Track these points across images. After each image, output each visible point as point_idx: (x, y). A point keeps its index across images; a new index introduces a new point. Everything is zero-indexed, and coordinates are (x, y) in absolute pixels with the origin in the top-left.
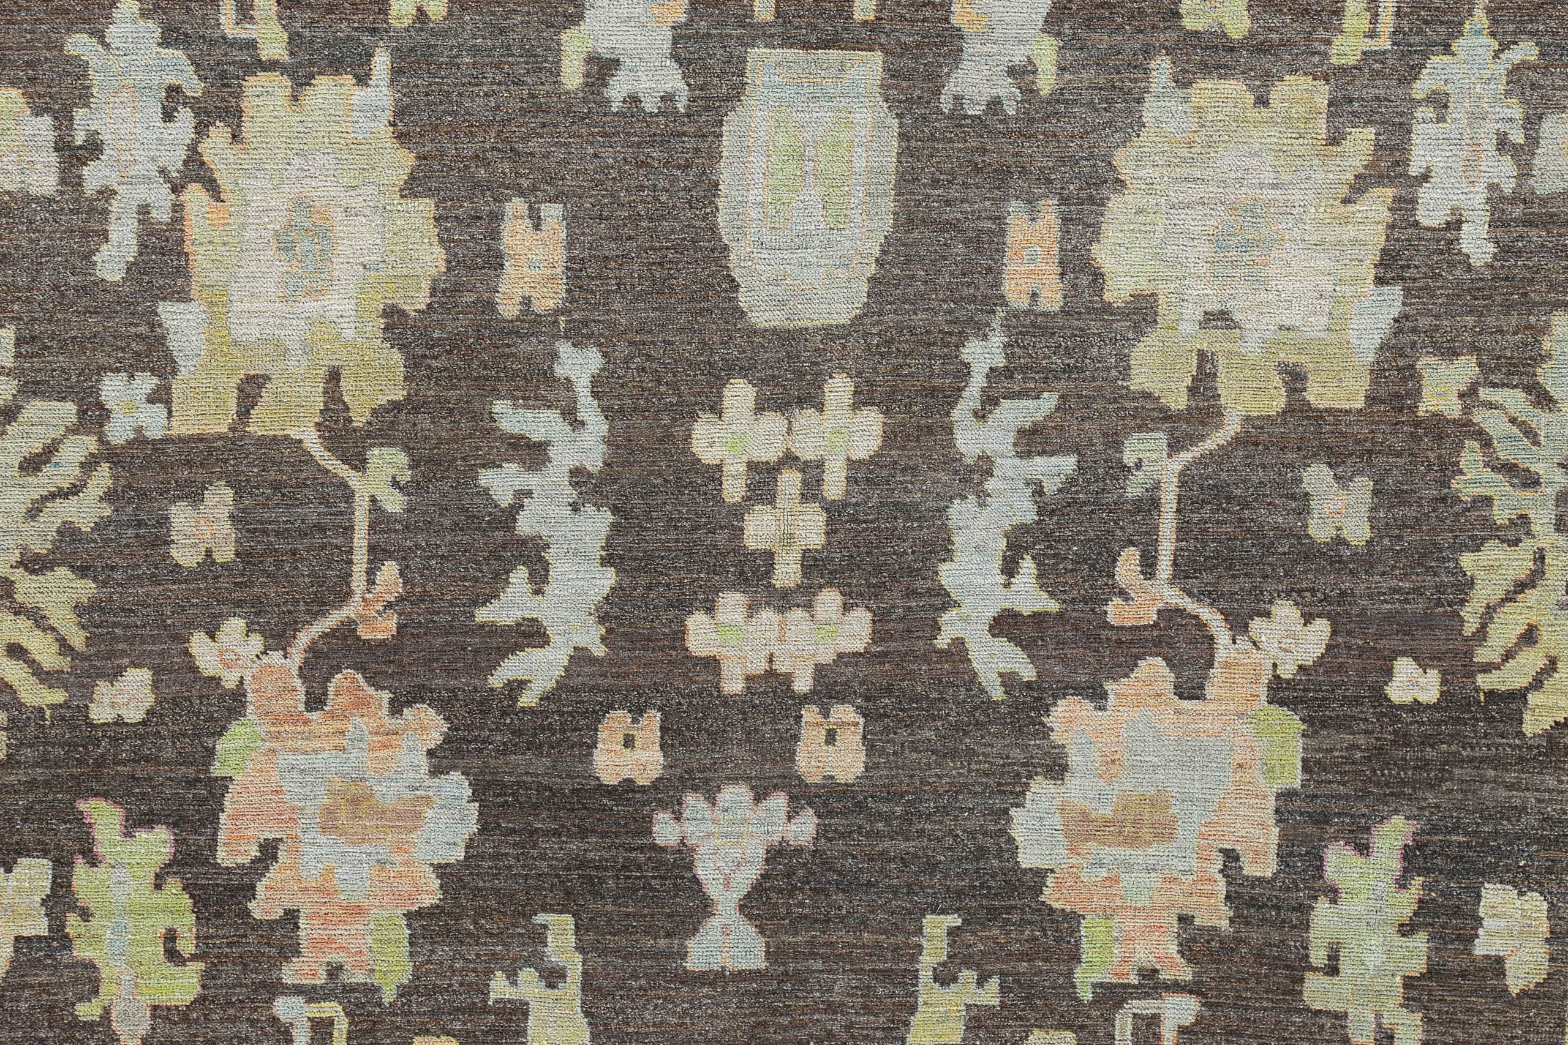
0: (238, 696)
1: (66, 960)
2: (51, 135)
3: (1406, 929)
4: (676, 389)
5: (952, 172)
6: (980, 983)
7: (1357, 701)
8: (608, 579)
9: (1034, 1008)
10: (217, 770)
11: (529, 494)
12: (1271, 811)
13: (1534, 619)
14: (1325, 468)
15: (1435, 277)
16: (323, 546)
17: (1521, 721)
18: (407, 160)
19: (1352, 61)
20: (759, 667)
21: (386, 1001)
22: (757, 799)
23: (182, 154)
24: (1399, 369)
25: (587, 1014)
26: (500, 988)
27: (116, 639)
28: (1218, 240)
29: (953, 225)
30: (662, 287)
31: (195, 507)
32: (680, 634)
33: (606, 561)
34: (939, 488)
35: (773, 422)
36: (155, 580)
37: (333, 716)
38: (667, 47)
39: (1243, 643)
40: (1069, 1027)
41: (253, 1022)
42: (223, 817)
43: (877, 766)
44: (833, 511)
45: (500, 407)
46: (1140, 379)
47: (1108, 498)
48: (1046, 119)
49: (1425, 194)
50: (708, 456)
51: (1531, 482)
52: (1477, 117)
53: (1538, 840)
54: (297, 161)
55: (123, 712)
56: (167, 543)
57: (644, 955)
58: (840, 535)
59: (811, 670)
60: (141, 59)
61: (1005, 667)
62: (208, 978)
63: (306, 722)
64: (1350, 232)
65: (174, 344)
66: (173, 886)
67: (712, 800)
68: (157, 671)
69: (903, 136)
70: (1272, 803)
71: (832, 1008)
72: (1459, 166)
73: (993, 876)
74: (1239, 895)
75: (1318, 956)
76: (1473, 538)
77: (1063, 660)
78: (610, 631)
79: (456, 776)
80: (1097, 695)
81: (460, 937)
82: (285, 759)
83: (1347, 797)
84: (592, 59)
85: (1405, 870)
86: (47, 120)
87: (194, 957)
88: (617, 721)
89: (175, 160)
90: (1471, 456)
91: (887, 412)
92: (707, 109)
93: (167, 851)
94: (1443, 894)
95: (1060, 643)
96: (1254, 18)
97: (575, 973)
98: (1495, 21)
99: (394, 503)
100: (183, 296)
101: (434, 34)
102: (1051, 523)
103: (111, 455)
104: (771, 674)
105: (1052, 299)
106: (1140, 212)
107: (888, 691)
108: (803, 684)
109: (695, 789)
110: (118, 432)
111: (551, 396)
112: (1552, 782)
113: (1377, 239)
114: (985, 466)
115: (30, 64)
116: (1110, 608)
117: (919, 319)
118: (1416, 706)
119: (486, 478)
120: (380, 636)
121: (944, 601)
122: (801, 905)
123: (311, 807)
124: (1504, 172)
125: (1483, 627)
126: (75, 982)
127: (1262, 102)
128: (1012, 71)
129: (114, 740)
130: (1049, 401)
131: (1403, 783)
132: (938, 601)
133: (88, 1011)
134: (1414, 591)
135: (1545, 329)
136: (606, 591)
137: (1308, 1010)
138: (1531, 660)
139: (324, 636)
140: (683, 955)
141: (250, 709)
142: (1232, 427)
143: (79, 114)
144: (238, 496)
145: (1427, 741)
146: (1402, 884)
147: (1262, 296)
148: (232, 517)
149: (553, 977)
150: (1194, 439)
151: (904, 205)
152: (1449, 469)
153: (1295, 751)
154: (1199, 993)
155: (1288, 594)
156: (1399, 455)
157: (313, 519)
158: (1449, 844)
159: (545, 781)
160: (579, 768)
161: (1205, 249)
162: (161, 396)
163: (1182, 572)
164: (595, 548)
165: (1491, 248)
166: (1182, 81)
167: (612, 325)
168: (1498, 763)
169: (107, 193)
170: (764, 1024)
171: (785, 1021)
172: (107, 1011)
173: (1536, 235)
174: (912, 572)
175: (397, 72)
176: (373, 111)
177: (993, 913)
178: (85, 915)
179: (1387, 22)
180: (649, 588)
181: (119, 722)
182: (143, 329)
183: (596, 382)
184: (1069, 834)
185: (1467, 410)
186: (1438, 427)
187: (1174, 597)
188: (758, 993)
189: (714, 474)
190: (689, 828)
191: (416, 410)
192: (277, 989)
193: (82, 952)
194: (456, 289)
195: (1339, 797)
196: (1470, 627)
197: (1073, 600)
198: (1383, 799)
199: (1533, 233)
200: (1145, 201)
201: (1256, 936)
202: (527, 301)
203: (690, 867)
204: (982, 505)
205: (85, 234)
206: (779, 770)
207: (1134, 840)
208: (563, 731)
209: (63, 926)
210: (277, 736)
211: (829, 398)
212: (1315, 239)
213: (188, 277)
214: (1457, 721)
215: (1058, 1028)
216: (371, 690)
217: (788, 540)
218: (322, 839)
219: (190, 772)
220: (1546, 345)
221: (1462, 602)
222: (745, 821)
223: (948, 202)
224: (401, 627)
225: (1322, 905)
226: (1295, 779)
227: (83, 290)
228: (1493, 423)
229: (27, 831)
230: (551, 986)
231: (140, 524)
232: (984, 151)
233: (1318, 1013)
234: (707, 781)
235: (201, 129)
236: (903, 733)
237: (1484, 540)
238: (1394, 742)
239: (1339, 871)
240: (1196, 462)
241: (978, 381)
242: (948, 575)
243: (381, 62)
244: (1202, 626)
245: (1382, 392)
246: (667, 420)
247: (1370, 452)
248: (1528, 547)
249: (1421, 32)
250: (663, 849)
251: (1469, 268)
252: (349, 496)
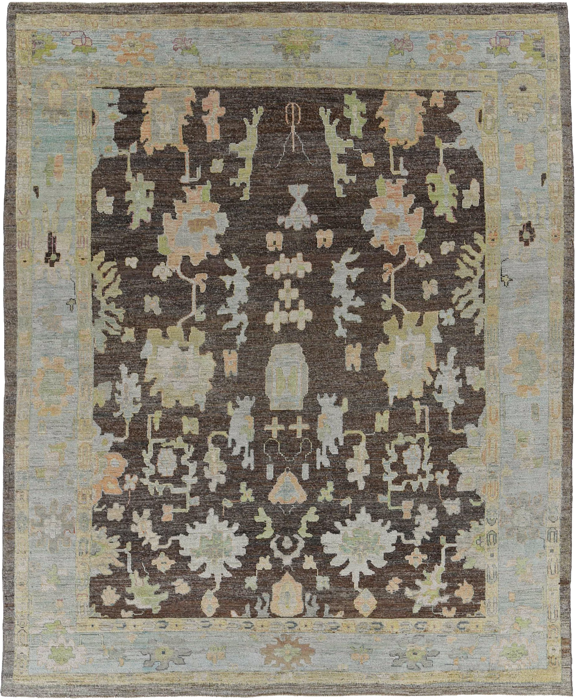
0: (420, 249)
1: (458, 184)
2: (467, 380)
3: (130, 202)
4: (317, 327)
5: (251, 382)
6: (235, 184)
7: (145, 257)
8: (332, 280)
9: (221, 178)
10: (425, 230)
11: (352, 300)
12: (165, 229)
13: (104, 279)
14: (156, 314)
15: (133, 361)
16: (401, 285)
17: (106, 254)
18: (384, 379)
19: (157, 412)
20: (293, 260)
21: (381, 175)
22: (292, 227)
23: (437, 378)
24: (140, 338)
25: (332, 173)
26: (354, 179)
27: (450, 261)
28: (185, 368)
29: (250, 369)
30: (321, 352)
31: (432, 294)
32: (313, 267)
33: (333, 284)
34: (251, 305)
35: (293, 320)
36: (441, 276)
37: (398, 244)
38: (322, 409)
39: (174, 270)
40: (212, 174)
41: (413, 169)
42: (423, 219)
43: (263, 236)
44: (277, 299)
45: (360, 321)
46: (203, 334)
47: (209, 304)
48: (229, 396)
49: (137, 381)
50: (308, 311)
51: (107, 312)
52: (126, 399)
53: (100, 225)
54: (411, 378)
55: (447, 244)
56: (438, 285)
57: (319, 187)
58: (275, 293)
59: (281, 259)
60: (447, 399)
61: (232, 262)
62: (424, 180)
63: (404, 242)
64: (154, 371)
65: (438, 333)
66: (434, 202)
67: (304, 226)
68: (440, 254)
69: (264, 390)
70: (164, 231)
71: (271, 176)
72: (129, 388)
73: (232, 210)
74: (171, 208)
75: (151, 194)
76: (119, 298)
77: (218, 264)
78: (331, 267)
79: (367, 230)
80: (209, 256)
81: (365, 191)
82: (409, 233)
83: (146, 233)
84: (340, 405)
85: (131, 216)
86: (468, 384)
87: (428, 185)
88: (328, 245)
89: (439, 376)
90: (121, 318)
91: (264, 323)
92: (312, 395)
93: (435, 210)
94: (122, 211)
95: (219, 268)
96: (181, 421)
97: (335, 182)
98: (124, 421)
99: (385, 296)
100: (436, 344)
101: (379, 409)
102: (222, 298)
103: (452, 306)
104: (290, 258)
105: (225, 352)
106: (205, 374)
107: (261, 255)
108: (282, 256)
109: (308, 229)
110: (451, 311)
111: (348, 324)
112: (98, 240)
113: (148, 370)
114: (240, 311)
115: (472, 396)
116: (207, 277)
117: (258, 346)
118: (131, 256)
119: (363, 303)
120: (387, 264)
121: (248, 278)
122: (280, 201)
123: (402, 222)
124: (119, 386)
125: (116, 277)
126: (455, 179)
127: (177, 401)
128: (238, 406)
129: (449, 237)
130: (225, 328)
131: (133, 238)
132: (250, 277)
133: (452, 172)
134: (133, 285)
135: (106, 349)
136: (332, 277)
137: (153, 181)
138: (104, 269)
139: (400, 264)
140: (309, 188)
141: (417, 245)
142: (180, 323)
143: (461, 386)
144: (422, 297)
145: (128, 248)
146: (132, 213)
147: (174, 355)
148: (423, 292)
149: (341, 182)
150: (189, 320)
151: (263, 374)
152: (127, 315)
153: (159, 244)
154: (180, 184)
155: (163, 283)
156: (139, 318)
157: (404, 292)
158: (121, 223)
159: (345, 230)
160: (337, 233)
161: (189, 366)
162: (441, 320)
163: (190, 287)
164: (335, 287)
165: (120, 368)
166: (197, 406)
167: (333, 342)
168: (110, 244)
169: (454, 368)
170: (288, 172)
171: (283, 173)
172: (448, 172)
173: (110, 371)
174: (257, 284)
175: (387, 400)
176: (393, 390)
177: (232, 201)
178: (454, 195)
179: (149, 420)
180: (321, 278)
181: (448, 241)
182: (445, 336)
183: (337, 328)
184: (214, 221)
185: (123, 329)
186: (130, 325)
187: (191, 281)
188: (290, 179)
189: (307, 307)
190: (309, 219)
191: (380, 319)
192: (408, 178)
193: (454, 186)
194: (371, 349)
195: (148, 233)
196: (119, 277)
197: (216, 279)
198: (138, 233)
199: (111, 372)
200: (203, 377)
201: (167, 198)
202: (354, 347)
203: (308, 210)
204: (240, 302)
205: (459, 358)
206: (287, 234)
207: (198, 220)
208: (341, 242)
209: (459, 192)
210: (411, 239)
211: (279, 326)
212: (162, 369)
213: (435, 349)
214: (121, 253)
215: (215, 173)
216: (389, 251)
217: (288, 291)
218: (399, 214)
219: (431, 230)
220: (105, 345)
221: (121, 282)
222: (295, 221)
223: (252, 375)
224: (382, 266)
225: (151, 207)
226: (159, 237)
227: (459, 344)
228: (117, 326)
229: (468, 215)
230: (341, 179)
231: (445, 289)
232: (244, 387)
233: (151, 180)
234: (305, 231)
235: (433, 384)
236: (257, 245)
237: (117, 298)
238: (136, 247)
239: (147, 215)
240: (188, 314)
241: (243, 332)
242: (247, 284)
243: (391, 402)
244: (184, 274)
245: (143, 333)
246: (319, 319)
247: (146, 318)
248: (106, 297)
249: (141, 419)
250: (315, 214)
251: (125, 363)
252: (396, 298)
